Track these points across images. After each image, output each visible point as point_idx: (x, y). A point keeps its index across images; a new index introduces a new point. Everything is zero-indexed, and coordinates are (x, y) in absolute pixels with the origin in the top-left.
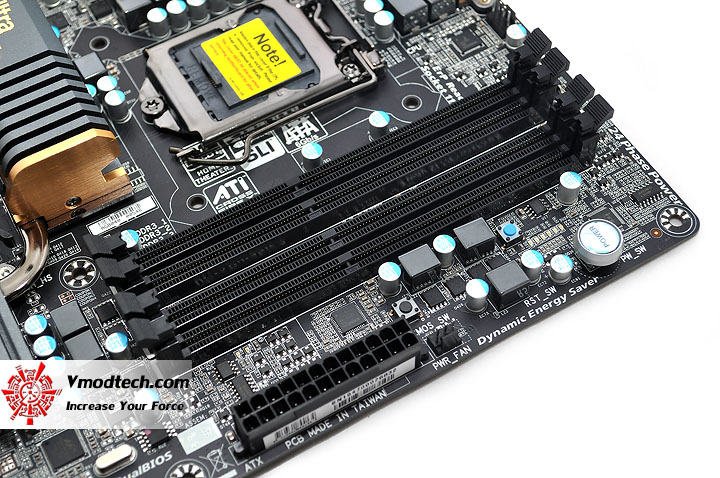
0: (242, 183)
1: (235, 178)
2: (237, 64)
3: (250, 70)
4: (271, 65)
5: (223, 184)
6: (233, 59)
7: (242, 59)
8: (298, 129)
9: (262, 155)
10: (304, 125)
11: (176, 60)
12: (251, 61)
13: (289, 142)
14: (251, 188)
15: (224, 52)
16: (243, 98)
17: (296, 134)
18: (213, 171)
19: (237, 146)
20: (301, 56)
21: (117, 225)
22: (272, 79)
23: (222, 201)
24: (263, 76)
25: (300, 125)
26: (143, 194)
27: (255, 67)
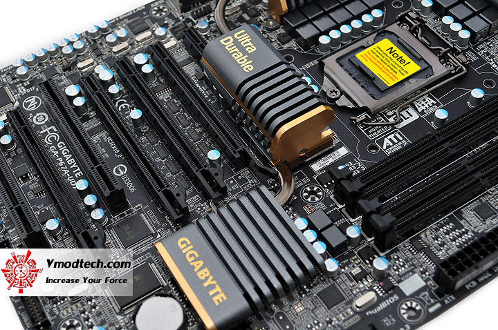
0: (398, 135)
1: (393, 133)
2: (381, 66)
3: (389, 69)
4: (402, 65)
5: (386, 137)
6: (377, 63)
7: (382, 63)
8: (423, 103)
9: (406, 119)
10: (427, 100)
11: (341, 66)
12: (389, 64)
13: (420, 111)
14: (404, 139)
15: (370, 59)
16: (390, 85)
17: (423, 105)
18: (378, 129)
19: (388, 114)
20: (418, 59)
21: (328, 164)
22: (405, 73)
23: (388, 147)
24: (398, 72)
25: (424, 100)
26: (339, 146)
27: (392, 67)
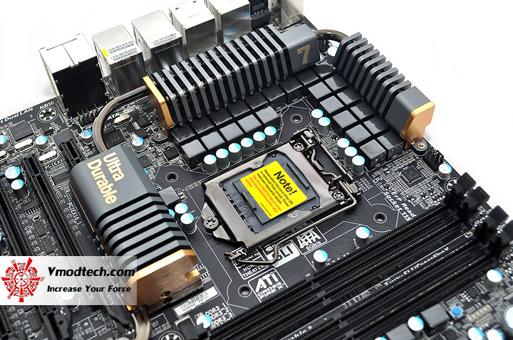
0: (274, 276)
1: (269, 273)
2: (265, 194)
3: (273, 197)
4: (287, 194)
6: (262, 190)
7: (268, 189)
8: (307, 237)
9: (285, 256)
10: (311, 235)
11: (224, 190)
12: (274, 191)
13: (302, 247)
14: (280, 280)
15: (255, 185)
16: (271, 218)
17: (306, 240)
18: (253, 268)
19: (268, 250)
20: (306, 187)
21: (193, 307)
22: (289, 204)
23: (261, 290)
24: (282, 202)
25: (308, 234)
26: (209, 285)
27: (277, 195)
